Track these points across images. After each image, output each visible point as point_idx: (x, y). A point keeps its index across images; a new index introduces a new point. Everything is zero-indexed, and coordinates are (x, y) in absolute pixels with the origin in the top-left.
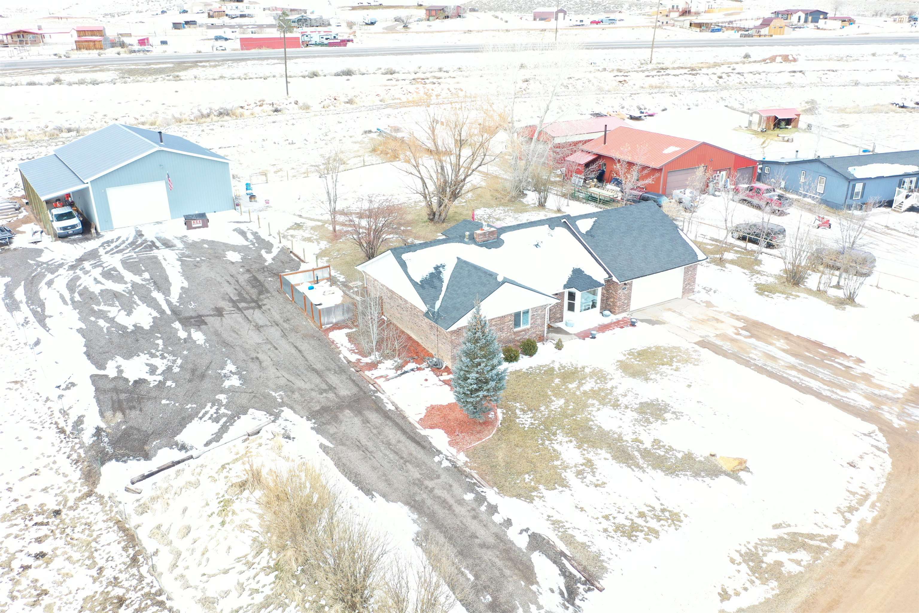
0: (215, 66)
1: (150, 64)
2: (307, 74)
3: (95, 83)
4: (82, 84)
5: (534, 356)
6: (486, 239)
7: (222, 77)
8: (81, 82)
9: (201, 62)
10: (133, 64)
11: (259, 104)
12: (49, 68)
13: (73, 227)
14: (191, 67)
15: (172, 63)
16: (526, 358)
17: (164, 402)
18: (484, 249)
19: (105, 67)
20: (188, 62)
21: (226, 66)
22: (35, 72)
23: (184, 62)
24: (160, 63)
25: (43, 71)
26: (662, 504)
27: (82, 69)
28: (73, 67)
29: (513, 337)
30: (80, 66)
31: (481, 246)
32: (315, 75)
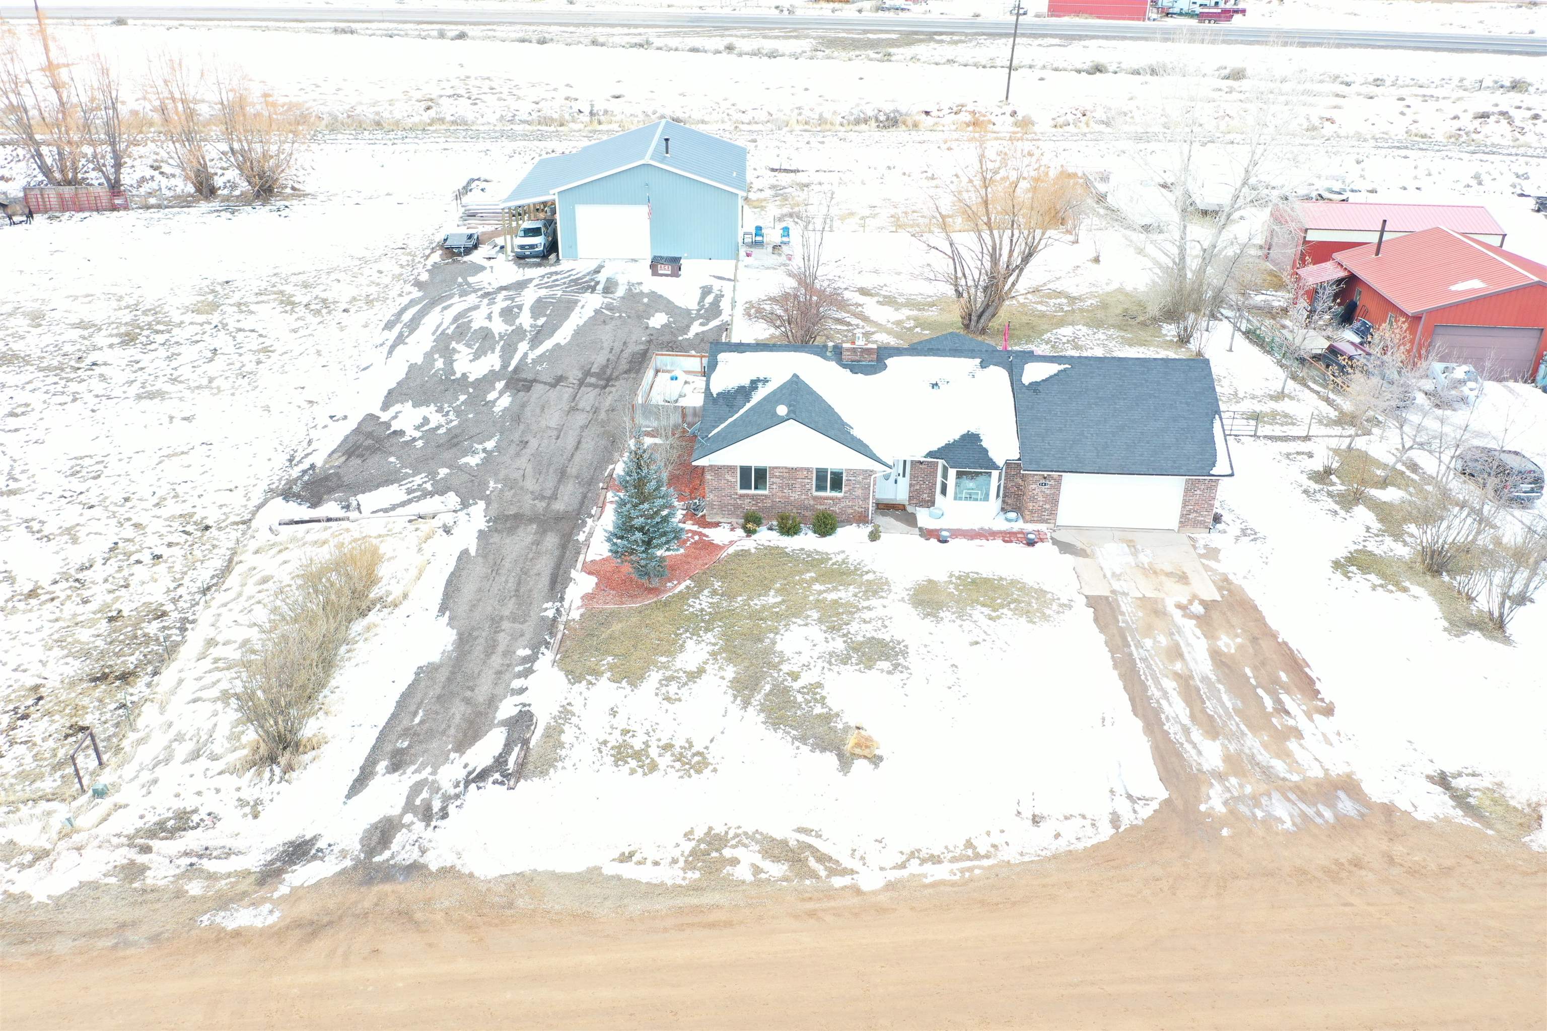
0: (956, 43)
1: (865, 32)
2: (1085, 67)
3: (772, 55)
4: (755, 55)
5: (828, 538)
6: (857, 358)
7: (950, 61)
8: (756, 53)
9: (941, 34)
10: (844, 30)
11: (955, 109)
12: (735, 28)
13: (532, 247)
14: (921, 41)
15: (900, 32)
16: (811, 536)
17: (392, 459)
18: (847, 372)
19: (806, 32)
20: (922, 33)
21: (974, 43)
22: (715, 33)
23: (916, 33)
24: (882, 32)
25: (727, 33)
26: (707, 748)
27: (776, 33)
28: (764, 29)
29: (812, 502)
30: (774, 29)
31: (845, 366)
32: (1098, 69)
